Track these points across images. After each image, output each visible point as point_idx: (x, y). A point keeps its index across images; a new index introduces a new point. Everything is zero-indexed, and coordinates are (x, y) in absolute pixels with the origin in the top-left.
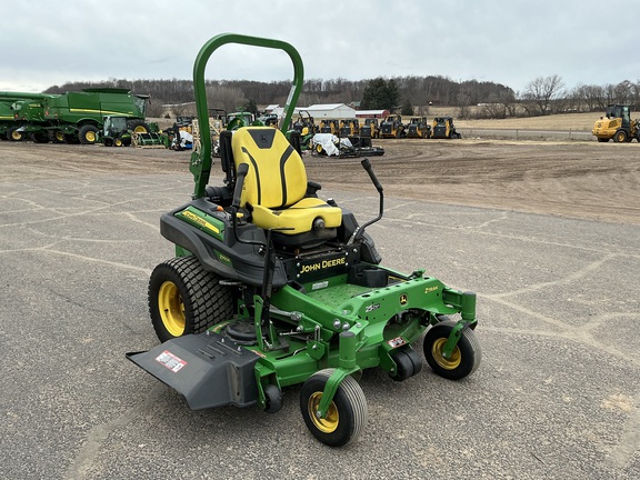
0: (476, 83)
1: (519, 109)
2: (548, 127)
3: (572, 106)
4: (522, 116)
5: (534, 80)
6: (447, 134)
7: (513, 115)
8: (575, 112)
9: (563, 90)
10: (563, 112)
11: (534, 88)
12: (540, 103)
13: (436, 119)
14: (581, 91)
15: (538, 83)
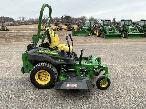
0: (4, 17)
1: (17, 24)
2: (25, 28)
3: (29, 23)
4: (18, 25)
5: (19, 17)
6: (6, 30)
7: (15, 25)
8: (29, 24)
9: (26, 19)
10: (27, 24)
11: (19, 19)
12: (21, 22)
13: (2, 26)
14: (30, 20)
15: (20, 18)
